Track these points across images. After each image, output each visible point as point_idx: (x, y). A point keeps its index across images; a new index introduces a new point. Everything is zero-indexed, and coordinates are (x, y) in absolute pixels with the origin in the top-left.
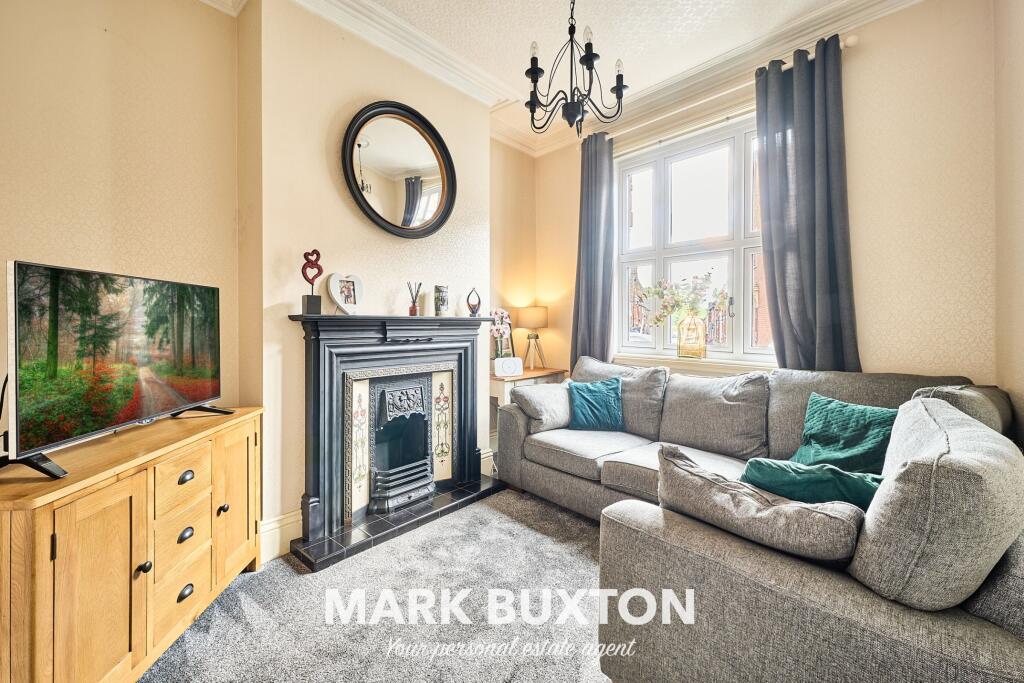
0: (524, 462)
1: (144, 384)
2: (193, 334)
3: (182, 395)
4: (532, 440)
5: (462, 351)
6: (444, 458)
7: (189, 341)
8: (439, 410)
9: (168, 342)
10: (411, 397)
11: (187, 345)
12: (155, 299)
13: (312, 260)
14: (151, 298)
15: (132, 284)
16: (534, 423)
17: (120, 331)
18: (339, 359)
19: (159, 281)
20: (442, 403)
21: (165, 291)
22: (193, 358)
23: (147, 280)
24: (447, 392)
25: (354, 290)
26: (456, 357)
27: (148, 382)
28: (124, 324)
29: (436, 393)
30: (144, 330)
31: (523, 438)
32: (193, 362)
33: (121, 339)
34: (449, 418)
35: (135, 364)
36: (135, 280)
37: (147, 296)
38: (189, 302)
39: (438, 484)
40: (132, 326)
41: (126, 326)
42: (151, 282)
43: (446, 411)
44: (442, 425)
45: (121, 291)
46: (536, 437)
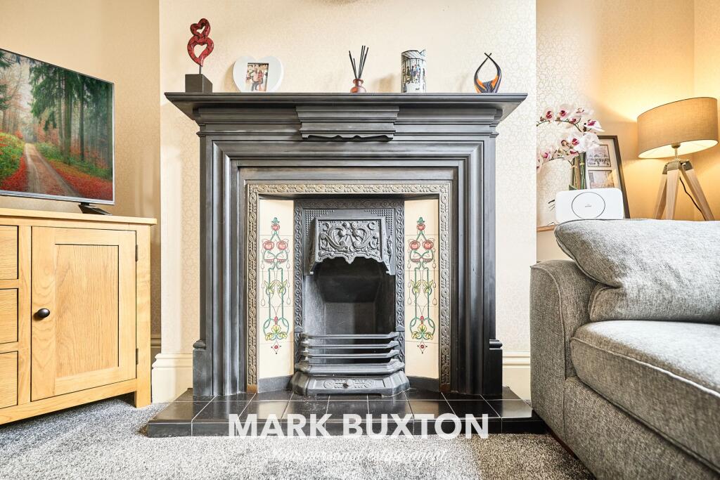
0: (570, 382)
1: (29, 161)
2: (82, 125)
3: (69, 184)
4: (587, 334)
5: (460, 164)
6: (426, 343)
7: (77, 131)
8: (415, 261)
9: (55, 126)
10: (359, 233)
11: (75, 135)
12: (41, 80)
13: (200, 34)
14: (36, 79)
15: (18, 61)
16: (603, 295)
17: (7, 103)
18: (236, 164)
19: (45, 63)
20: (421, 250)
21: (51, 75)
22: (82, 150)
23: (33, 60)
24: (430, 232)
25: (267, 74)
26: (449, 175)
27: (34, 160)
28: (11, 98)
29: (410, 232)
30: (30, 108)
31: (569, 330)
32: (82, 154)
33: (7, 110)
34: (433, 276)
35: (21, 138)
36: (21, 58)
37: (33, 75)
38: (78, 91)
39: (413, 381)
40: (18, 101)
41: (13, 99)
42: (38, 63)
43: (429, 265)
44: (422, 288)
45: (8, 66)
46: (600, 329)
